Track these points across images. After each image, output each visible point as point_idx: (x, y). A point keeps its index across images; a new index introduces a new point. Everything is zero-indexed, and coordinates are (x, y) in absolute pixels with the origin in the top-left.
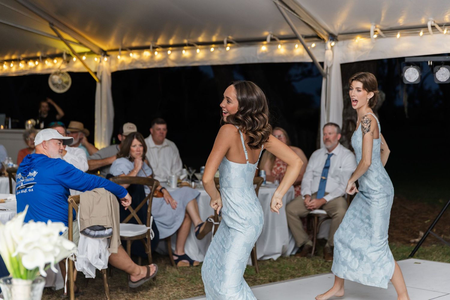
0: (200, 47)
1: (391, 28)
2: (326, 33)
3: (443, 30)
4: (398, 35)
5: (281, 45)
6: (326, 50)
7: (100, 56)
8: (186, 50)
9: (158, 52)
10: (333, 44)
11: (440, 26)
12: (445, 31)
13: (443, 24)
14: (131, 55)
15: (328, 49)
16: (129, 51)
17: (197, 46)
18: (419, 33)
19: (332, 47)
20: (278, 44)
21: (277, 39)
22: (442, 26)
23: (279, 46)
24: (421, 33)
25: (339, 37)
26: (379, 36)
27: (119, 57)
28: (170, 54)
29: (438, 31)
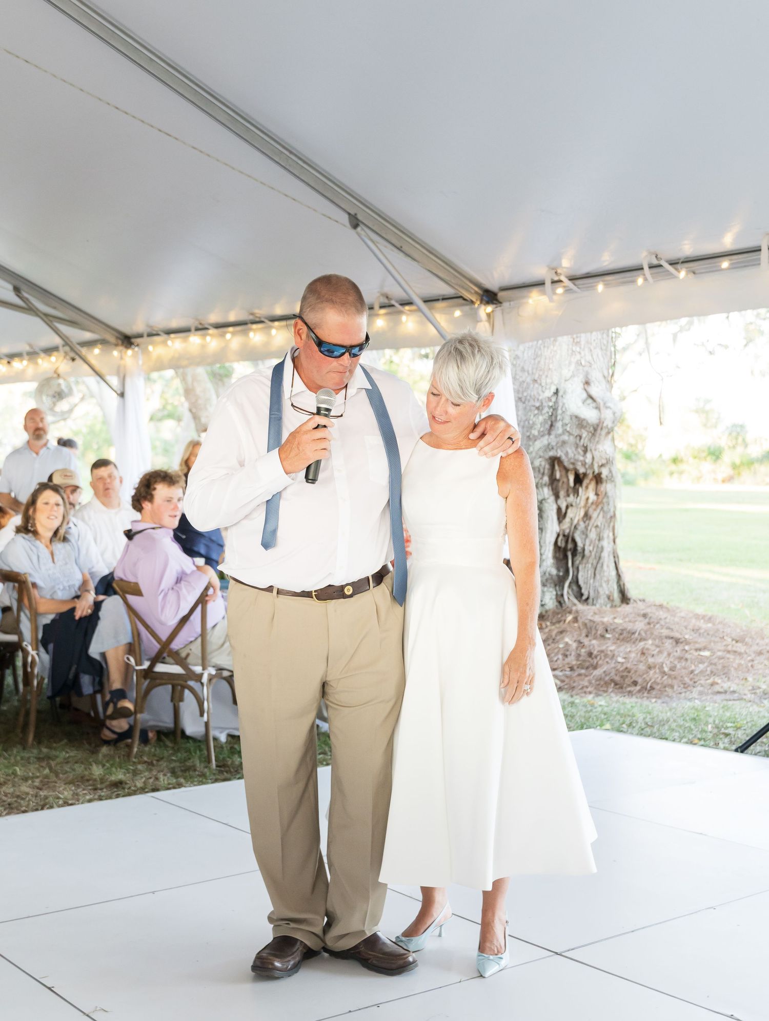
0: (276, 324)
1: (588, 273)
2: (476, 289)
3: (679, 272)
4: (600, 287)
5: (408, 315)
6: (478, 322)
7: (121, 348)
8: (255, 330)
9: (210, 335)
10: (489, 309)
11: (673, 263)
12: (682, 274)
13: (679, 259)
14: (169, 343)
15: (481, 321)
16: (166, 336)
17: (270, 323)
18: (634, 282)
19: (489, 315)
20: (401, 313)
21: (397, 305)
22: (677, 263)
23: (404, 318)
24: (640, 281)
25: (501, 295)
26: (568, 291)
27: (150, 348)
28: (230, 340)
29: (671, 274)
